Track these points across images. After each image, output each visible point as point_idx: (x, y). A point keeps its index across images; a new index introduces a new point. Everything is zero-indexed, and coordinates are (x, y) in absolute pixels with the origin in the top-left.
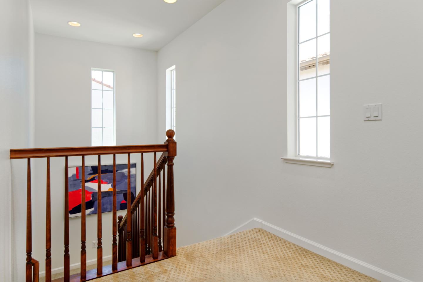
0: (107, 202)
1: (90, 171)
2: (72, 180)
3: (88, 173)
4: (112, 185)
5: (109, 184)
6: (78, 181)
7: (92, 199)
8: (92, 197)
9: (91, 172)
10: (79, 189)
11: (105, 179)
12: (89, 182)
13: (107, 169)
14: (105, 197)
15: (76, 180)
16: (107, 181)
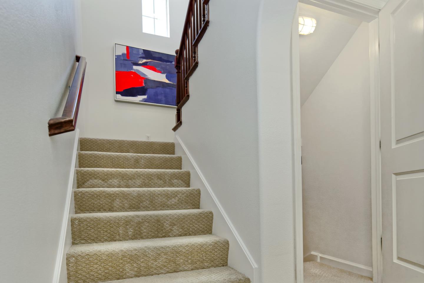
0: (162, 93)
1: (142, 54)
2: (123, 59)
3: (139, 56)
4: (166, 75)
5: (164, 74)
6: (128, 61)
7: (144, 85)
8: (145, 83)
9: (143, 56)
10: (130, 71)
11: (159, 68)
12: (140, 66)
13: (160, 56)
14: (159, 87)
15: (126, 60)
16: (161, 71)
